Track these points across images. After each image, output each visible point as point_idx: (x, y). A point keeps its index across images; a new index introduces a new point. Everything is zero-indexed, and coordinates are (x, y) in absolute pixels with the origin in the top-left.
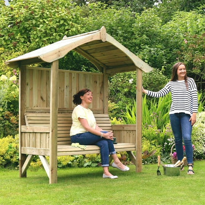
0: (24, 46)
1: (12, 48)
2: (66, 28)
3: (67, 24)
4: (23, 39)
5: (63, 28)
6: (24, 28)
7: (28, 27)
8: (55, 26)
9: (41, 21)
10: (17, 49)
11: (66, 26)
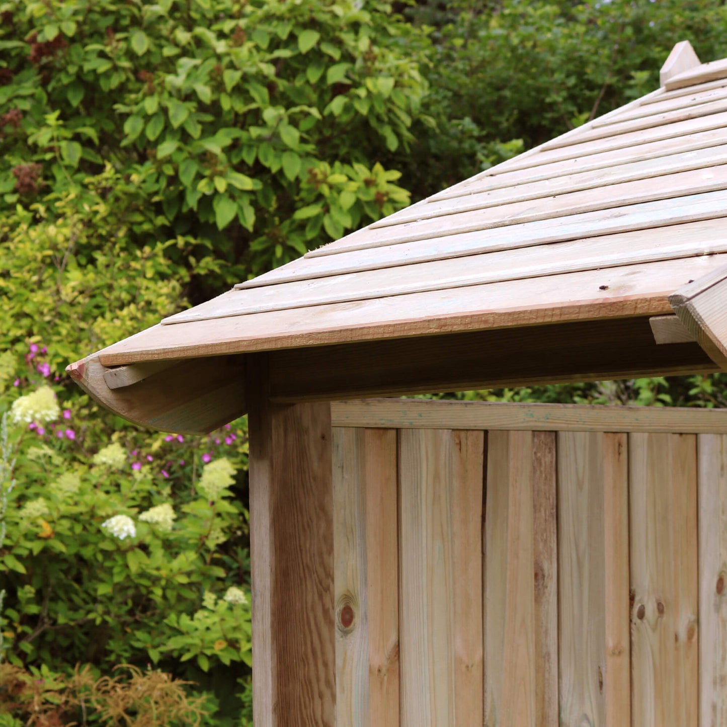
0: (85, 186)
1: (10, 199)
2: (336, 74)
3: (336, 54)
4: (77, 146)
5: (313, 75)
6: (80, 79)
7: (107, 75)
8: (269, 70)
9: (183, 36)
10: (41, 209)
11: (332, 61)
